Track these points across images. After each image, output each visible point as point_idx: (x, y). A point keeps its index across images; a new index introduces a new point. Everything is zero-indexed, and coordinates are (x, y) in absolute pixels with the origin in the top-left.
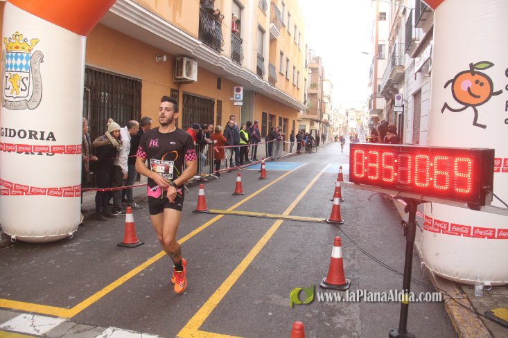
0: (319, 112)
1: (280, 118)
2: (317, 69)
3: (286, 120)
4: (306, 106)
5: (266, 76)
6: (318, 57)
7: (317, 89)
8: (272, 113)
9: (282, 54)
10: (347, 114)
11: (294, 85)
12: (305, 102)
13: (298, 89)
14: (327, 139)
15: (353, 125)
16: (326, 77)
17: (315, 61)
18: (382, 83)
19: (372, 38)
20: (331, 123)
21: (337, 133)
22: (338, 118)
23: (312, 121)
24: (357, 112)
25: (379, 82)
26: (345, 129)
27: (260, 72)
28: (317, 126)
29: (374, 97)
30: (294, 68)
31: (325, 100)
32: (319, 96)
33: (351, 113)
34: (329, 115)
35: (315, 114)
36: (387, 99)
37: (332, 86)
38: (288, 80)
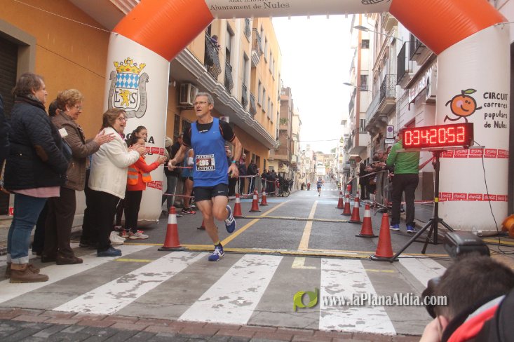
0: (288, 152)
1: (253, 155)
2: (287, 101)
3: (258, 158)
4: (278, 144)
5: (248, 107)
6: (288, 88)
7: (287, 125)
8: (246, 149)
9: (260, 83)
10: (315, 159)
11: (269, 119)
12: (277, 139)
13: (272, 123)
14: (293, 186)
15: (321, 171)
16: (295, 112)
17: (284, 93)
18: (367, 118)
19: (353, 67)
20: (299, 167)
21: (303, 180)
22: (305, 161)
23: (281, 163)
24: (326, 156)
25: (362, 117)
26: (312, 175)
27: (244, 101)
28: (286, 169)
29: (356, 132)
30: (269, 99)
31: (294, 139)
32: (289, 133)
33: (319, 157)
34: (297, 158)
35: (285, 153)
36: (373, 135)
37: (300, 124)
38: (264, 112)
